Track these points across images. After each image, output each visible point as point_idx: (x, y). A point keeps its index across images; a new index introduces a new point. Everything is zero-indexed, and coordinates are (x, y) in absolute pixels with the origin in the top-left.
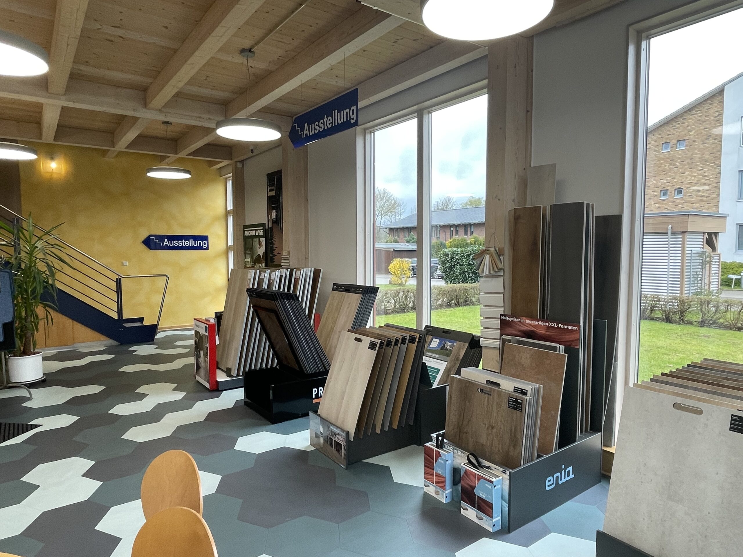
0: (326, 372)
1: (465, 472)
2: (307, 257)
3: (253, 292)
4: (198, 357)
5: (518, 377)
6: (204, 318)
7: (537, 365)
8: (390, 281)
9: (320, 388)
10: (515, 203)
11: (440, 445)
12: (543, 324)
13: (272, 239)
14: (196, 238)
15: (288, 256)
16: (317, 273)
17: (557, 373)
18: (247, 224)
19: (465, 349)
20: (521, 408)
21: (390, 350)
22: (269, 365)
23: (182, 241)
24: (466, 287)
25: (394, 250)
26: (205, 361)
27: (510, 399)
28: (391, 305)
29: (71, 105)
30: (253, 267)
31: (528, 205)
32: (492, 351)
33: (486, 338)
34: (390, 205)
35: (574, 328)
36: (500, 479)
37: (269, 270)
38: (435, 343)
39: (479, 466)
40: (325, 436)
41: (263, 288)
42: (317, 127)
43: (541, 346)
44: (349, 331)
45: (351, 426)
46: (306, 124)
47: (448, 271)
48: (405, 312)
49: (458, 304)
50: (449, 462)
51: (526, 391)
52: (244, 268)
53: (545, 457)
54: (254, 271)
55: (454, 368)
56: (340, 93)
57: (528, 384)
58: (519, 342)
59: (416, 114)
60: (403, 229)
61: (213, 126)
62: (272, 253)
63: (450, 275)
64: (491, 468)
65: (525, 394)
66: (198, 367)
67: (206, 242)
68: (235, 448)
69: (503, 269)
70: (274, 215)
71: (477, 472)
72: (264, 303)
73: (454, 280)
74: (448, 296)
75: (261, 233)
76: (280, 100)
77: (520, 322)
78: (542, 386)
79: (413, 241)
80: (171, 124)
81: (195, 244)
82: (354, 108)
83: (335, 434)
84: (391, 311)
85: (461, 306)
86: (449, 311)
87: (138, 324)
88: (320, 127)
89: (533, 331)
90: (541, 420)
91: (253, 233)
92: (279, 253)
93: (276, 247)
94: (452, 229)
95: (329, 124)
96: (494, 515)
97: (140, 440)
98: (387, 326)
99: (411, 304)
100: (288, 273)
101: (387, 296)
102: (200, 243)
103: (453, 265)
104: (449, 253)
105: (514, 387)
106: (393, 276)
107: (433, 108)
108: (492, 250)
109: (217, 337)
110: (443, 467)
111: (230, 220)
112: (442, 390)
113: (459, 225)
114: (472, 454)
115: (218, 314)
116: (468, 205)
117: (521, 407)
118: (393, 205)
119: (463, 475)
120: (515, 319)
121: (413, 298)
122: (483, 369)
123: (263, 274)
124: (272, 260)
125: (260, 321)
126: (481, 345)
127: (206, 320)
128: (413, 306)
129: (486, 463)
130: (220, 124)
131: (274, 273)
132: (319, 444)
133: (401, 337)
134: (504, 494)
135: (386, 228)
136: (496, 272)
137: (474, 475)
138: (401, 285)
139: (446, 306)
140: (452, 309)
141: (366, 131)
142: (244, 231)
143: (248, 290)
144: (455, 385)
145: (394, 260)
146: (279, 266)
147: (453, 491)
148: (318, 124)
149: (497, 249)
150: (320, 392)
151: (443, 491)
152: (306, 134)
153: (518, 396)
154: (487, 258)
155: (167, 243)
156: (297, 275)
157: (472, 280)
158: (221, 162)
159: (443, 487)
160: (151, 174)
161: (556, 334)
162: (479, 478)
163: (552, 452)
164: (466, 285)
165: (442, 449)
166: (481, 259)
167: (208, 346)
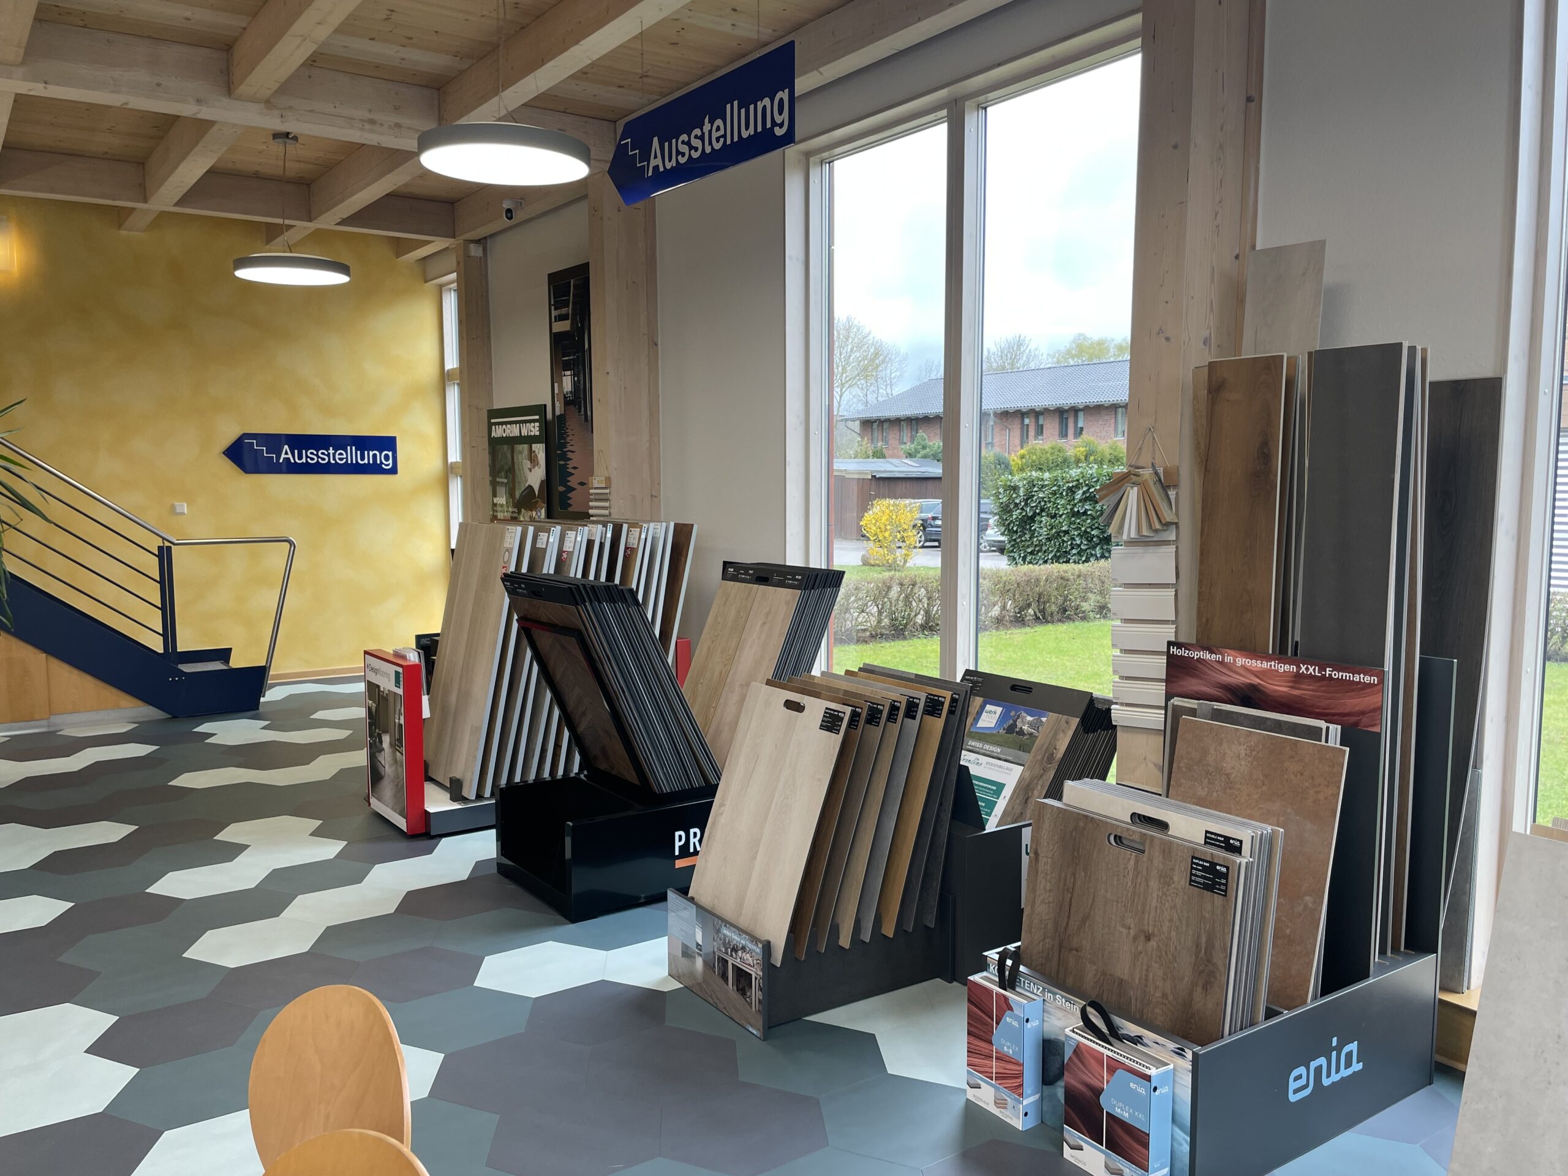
0: (710, 790)
1: (1075, 1050)
2: (654, 493)
3: (519, 583)
4: (375, 750)
5: (1215, 805)
6: (389, 649)
7: (1266, 776)
8: (863, 556)
9: (692, 831)
10: (1210, 348)
11: (1008, 981)
12: (1284, 668)
13: (564, 445)
14: (363, 443)
15: (607, 491)
16: (682, 535)
17: (1321, 796)
18: (497, 406)
19: (1071, 733)
20: (1223, 887)
21: (875, 733)
22: (561, 772)
23: (327, 450)
24: (1066, 572)
25: (874, 477)
26: (395, 761)
27: (1197, 864)
28: (869, 619)
29: (37, 89)
30: (514, 520)
31: (1247, 354)
32: (1141, 739)
33: (1128, 705)
34: (863, 360)
35: (1367, 679)
36: (1166, 1073)
37: (559, 528)
38: (990, 717)
39: (1111, 1035)
40: (707, 954)
41: (545, 571)
42: (684, 149)
43: (1278, 726)
44: (769, 683)
45: (776, 929)
46: (656, 139)
47: (1016, 532)
48: (905, 638)
49: (1043, 618)
50: (1034, 1024)
51: (1238, 844)
52: (492, 521)
53: (1287, 1015)
54: (519, 529)
55: (1040, 782)
56: (744, 56)
57: (1242, 824)
58: (1218, 715)
59: (944, 113)
60: (896, 422)
61: (412, 145)
62: (564, 482)
63: (1022, 541)
64: (1145, 1041)
65: (1237, 850)
66: (376, 775)
67: (390, 454)
68: (475, 985)
69: (1176, 524)
70: (567, 383)
71: (1107, 1052)
72: (550, 610)
73: (1033, 554)
74: (1017, 596)
75: (534, 430)
76: (583, 74)
77: (1222, 663)
78: (1282, 830)
79: (923, 452)
80: (295, 138)
81: (363, 458)
82: (784, 95)
83: (735, 950)
84: (868, 634)
85: (1053, 622)
86: (1019, 635)
87: (217, 666)
88: (691, 148)
89: (1254, 688)
90: (1278, 920)
91: (513, 431)
92: (582, 484)
93: (575, 468)
94: (1027, 421)
95: (718, 140)
96: (1152, 1164)
97: (232, 961)
98: (867, 670)
99: (920, 617)
100: (609, 535)
101: (860, 595)
102: (375, 456)
103: (1030, 514)
104: (1021, 484)
105: (1207, 832)
106: (871, 544)
107: (991, 95)
108: (1147, 473)
109: (425, 699)
110: (1018, 1037)
111: (453, 396)
112: (1010, 839)
113: (1045, 412)
114: (1094, 1005)
115: (424, 641)
116: (1073, 357)
117: (1226, 885)
118: (872, 360)
119: (1070, 1059)
120: (1206, 656)
121: (925, 600)
122: (1117, 784)
123: (543, 536)
124: (565, 503)
125: (537, 656)
126: (1114, 723)
127: (397, 654)
128: (927, 622)
129: (1132, 1029)
130: (428, 141)
131: (571, 535)
132: (692, 974)
133: (904, 700)
134: (1177, 1108)
135: (853, 420)
136: (1156, 531)
137: (1099, 1058)
138: (891, 567)
139: (1011, 621)
140: (1027, 629)
141: (811, 159)
142: (490, 425)
143: (507, 578)
144: (1047, 824)
145: (875, 502)
146: (583, 517)
147: (1042, 1098)
148: (686, 139)
149: (1161, 471)
150: (692, 840)
151: (1015, 1099)
152: (656, 168)
153: (1218, 856)
154: (1133, 495)
155: (290, 456)
156: (631, 540)
157: (1079, 553)
158: (430, 242)
159: (1018, 1090)
160: (245, 274)
161: (1318, 694)
162: (1114, 1066)
163: (1304, 1002)
164: (1065, 566)
165: (1014, 990)
166: (1113, 499)
167: (402, 722)
